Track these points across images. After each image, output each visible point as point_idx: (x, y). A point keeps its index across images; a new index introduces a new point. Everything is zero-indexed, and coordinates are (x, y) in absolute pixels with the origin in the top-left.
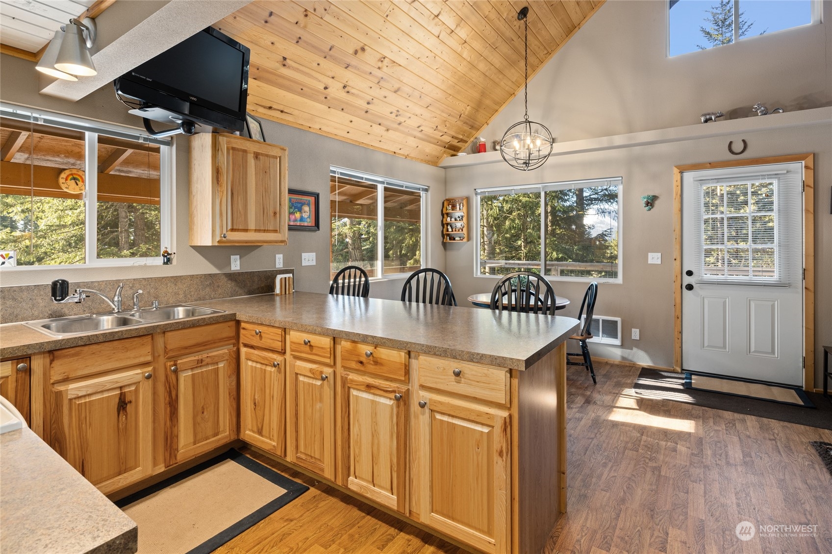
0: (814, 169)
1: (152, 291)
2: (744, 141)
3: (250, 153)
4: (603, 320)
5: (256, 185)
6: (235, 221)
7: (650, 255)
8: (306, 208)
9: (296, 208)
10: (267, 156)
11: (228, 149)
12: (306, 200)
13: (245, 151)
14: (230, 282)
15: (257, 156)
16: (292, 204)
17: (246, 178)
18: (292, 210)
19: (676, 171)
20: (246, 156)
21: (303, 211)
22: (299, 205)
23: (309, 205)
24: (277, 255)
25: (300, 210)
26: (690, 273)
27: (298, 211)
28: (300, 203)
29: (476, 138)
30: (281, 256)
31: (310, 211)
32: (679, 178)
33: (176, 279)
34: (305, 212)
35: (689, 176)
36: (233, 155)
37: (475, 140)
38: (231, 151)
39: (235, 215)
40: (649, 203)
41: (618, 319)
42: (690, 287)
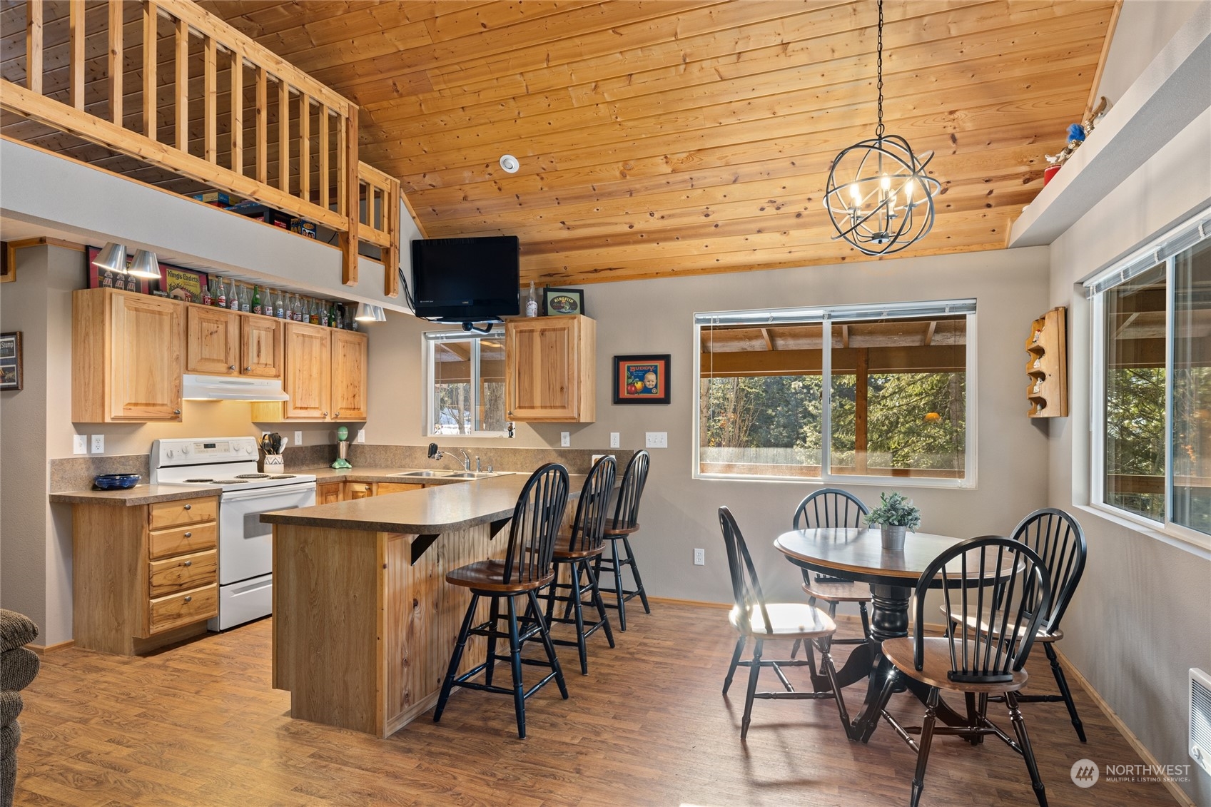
1: (499, 459)
3: (537, 331)
5: (542, 360)
6: (522, 399)
8: (651, 377)
9: (635, 377)
10: (554, 330)
11: (516, 332)
12: (651, 366)
13: (532, 331)
14: (560, 458)
15: (543, 332)
16: (632, 373)
17: (532, 357)
18: (630, 381)
20: (533, 336)
21: (646, 380)
22: (640, 374)
23: (655, 372)
24: (612, 434)
25: (642, 379)
27: (640, 381)
28: (641, 371)
30: (618, 434)
31: (657, 379)
33: (515, 451)
34: (649, 381)
36: (520, 337)
38: (518, 334)
39: (522, 394)
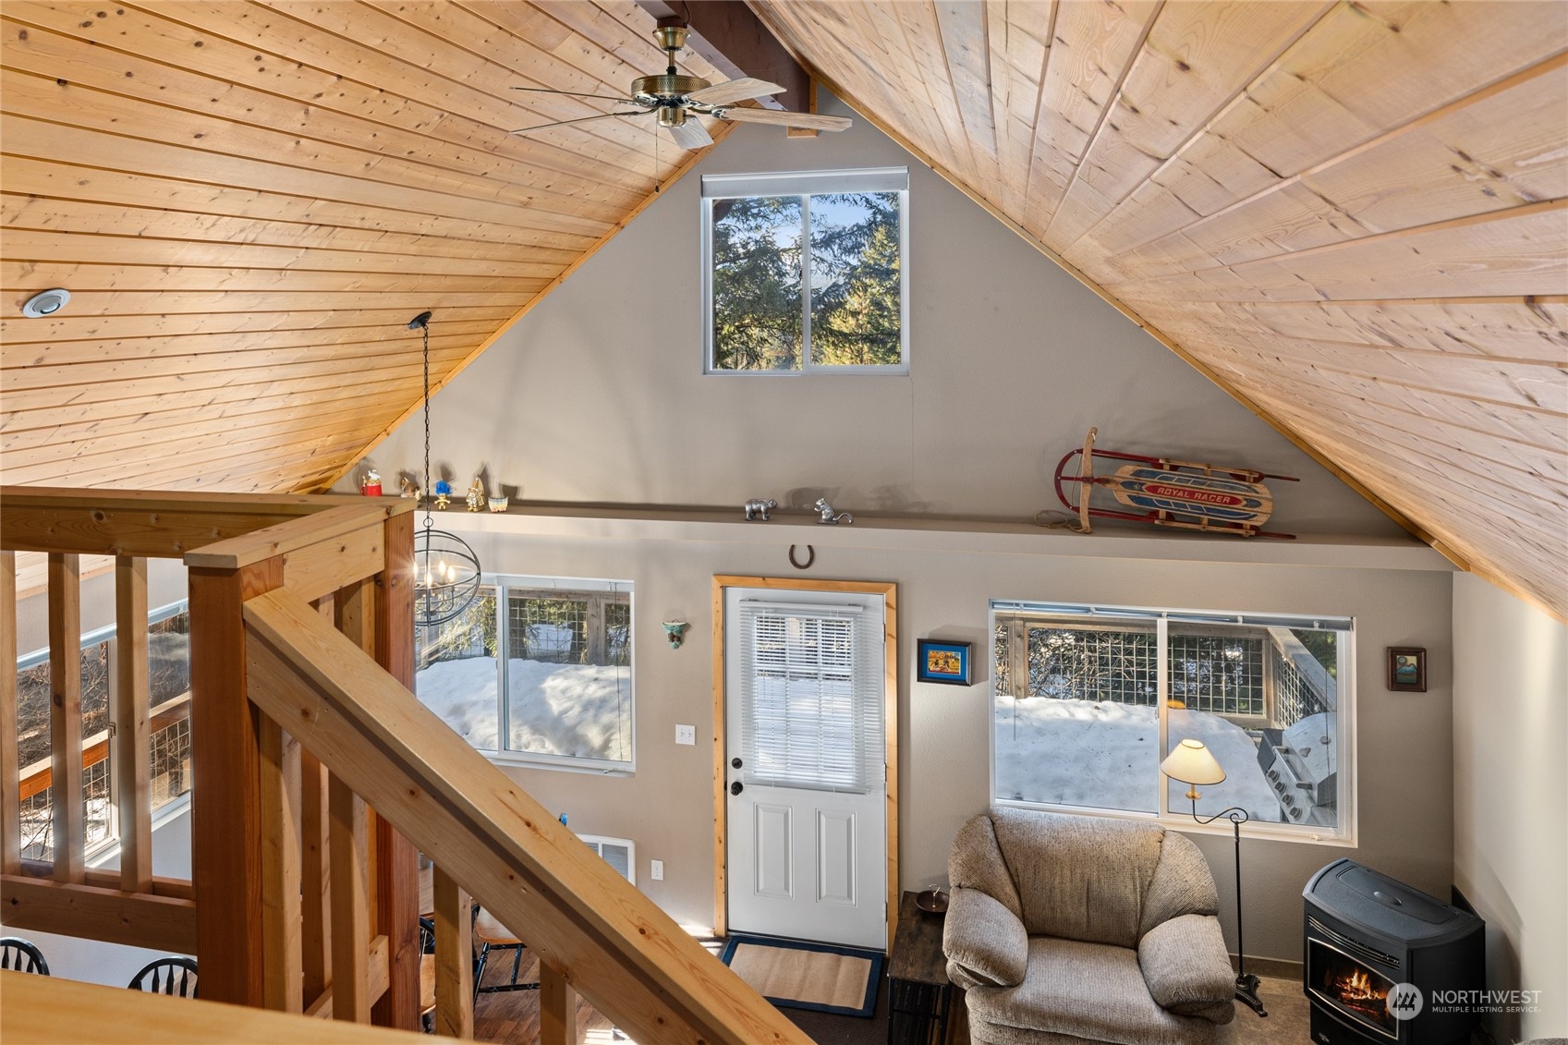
0: (898, 608)
2: (810, 547)
4: (603, 845)
7: (679, 728)
19: (715, 583)
26: (737, 764)
29: (364, 458)
32: (720, 597)
35: (735, 594)
37: (362, 463)
40: (674, 636)
41: (629, 845)
42: (738, 788)
